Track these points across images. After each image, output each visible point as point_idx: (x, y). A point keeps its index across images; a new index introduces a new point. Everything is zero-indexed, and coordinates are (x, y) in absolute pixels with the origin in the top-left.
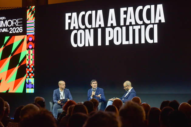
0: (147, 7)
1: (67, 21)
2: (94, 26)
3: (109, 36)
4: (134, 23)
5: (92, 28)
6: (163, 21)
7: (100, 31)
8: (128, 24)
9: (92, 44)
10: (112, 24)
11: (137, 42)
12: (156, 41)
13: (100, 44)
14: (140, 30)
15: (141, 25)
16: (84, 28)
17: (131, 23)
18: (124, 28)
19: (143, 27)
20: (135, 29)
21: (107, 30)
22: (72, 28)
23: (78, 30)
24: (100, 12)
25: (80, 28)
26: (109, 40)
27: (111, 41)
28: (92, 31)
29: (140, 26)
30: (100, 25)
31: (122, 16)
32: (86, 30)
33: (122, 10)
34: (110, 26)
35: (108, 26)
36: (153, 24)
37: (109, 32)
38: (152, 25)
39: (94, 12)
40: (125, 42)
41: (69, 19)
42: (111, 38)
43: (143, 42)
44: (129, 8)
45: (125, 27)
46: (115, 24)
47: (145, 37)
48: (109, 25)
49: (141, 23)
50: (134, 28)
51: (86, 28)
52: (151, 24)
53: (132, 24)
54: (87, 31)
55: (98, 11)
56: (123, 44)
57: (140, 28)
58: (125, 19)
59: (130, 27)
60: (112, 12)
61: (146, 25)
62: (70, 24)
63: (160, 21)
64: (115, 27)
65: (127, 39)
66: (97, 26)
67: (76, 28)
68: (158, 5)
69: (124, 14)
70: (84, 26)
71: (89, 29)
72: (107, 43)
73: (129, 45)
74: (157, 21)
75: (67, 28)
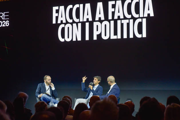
1: (55, 15)
2: (81, 20)
3: (97, 30)
4: (122, 17)
5: (79, 22)
6: (152, 15)
7: (87, 24)
8: (116, 17)
9: (79, 39)
10: (100, 18)
11: (125, 36)
12: (144, 35)
13: (87, 38)
14: (128, 24)
16: (72, 22)
17: (119, 17)
18: (112, 22)
19: (131, 21)
20: (123, 23)
21: (95, 24)
22: (59, 22)
23: (65, 24)
24: (88, 6)
25: (67, 22)
26: (97, 35)
27: (99, 36)
28: (80, 25)
29: (128, 20)
30: (88, 19)
31: (111, 10)
32: (73, 24)
33: (111, 3)
34: (98, 20)
35: (96, 20)
36: (142, 18)
37: (97, 26)
38: (141, 19)
39: (82, 5)
40: (113, 37)
41: (56, 13)
42: (99, 33)
43: (131, 36)
44: (117, 1)
46: (103, 18)
47: (134, 32)
49: (130, 16)
50: (122, 23)
51: (74, 22)
52: (139, 18)
53: (121, 18)
54: (75, 25)
55: (86, 4)
56: (111, 38)
57: (128, 22)
58: (113, 13)
59: (118, 21)
60: (100, 5)
61: (135, 19)
62: (57, 18)
63: (149, 15)
64: (103, 21)
65: (116, 33)
66: (85, 20)
67: (63, 22)
69: (112, 8)
70: (72, 20)
71: (77, 23)
72: (95, 38)
73: (117, 39)
74: (146, 15)
75: (54, 22)
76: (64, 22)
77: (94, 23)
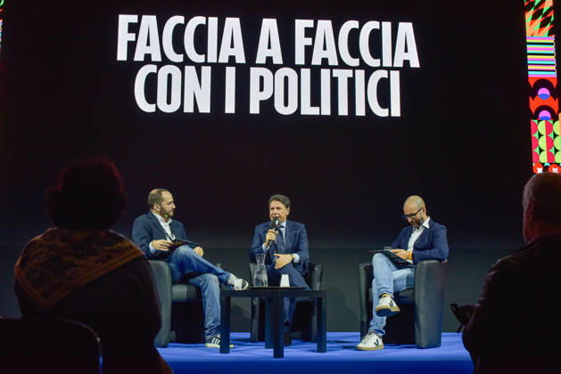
0: (372, 25)
1: (124, 37)
2: (212, 58)
3: (262, 89)
4: (333, 61)
5: (206, 64)
6: (415, 63)
7: (231, 73)
8: (316, 61)
9: (205, 107)
10: (269, 59)
11: (343, 110)
12: (396, 111)
13: (230, 107)
14: (351, 82)
15: (354, 69)
16: (181, 60)
17: (325, 61)
18: (306, 73)
19: (360, 74)
20: (337, 78)
21: (255, 73)
22: (139, 57)
23: (159, 65)
24: (233, 24)
25: (165, 61)
26: (261, 101)
27: (267, 105)
28: (206, 71)
29: (351, 71)
30: (232, 59)
31: (301, 42)
32: (186, 67)
33: (301, 25)
34: (264, 62)
35: (257, 62)
36: (389, 69)
37: (262, 79)
38: (386, 72)
39: (214, 21)
40: (308, 110)
41: (129, 32)
42: (266, 96)
43: (360, 111)
44: (321, 23)
45: (309, 70)
46: (278, 60)
47: (366, 100)
48: (261, 59)
49: (356, 62)
50: (334, 75)
51: (187, 61)
52: (381, 68)
53: (330, 64)
54: (190, 70)
55: (228, 19)
56: (302, 113)
57: (351, 76)
58: (309, 51)
59: (323, 71)
60: (269, 26)
61: (369, 71)
63: (406, 63)
64: (279, 67)
65: (316, 101)
66: (224, 59)
67: (153, 59)
68: (401, 25)
69: (306, 36)
70: (182, 55)
71: (198, 67)
72: (254, 109)
73: (320, 117)
74: (398, 63)
75: (122, 55)
76: (157, 57)
77: (252, 69)
